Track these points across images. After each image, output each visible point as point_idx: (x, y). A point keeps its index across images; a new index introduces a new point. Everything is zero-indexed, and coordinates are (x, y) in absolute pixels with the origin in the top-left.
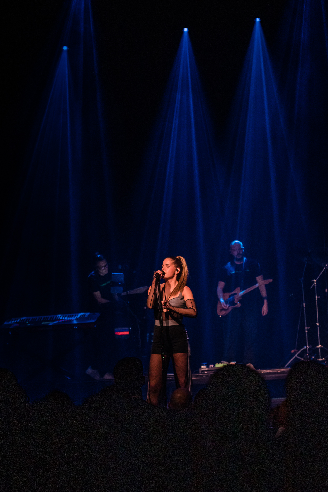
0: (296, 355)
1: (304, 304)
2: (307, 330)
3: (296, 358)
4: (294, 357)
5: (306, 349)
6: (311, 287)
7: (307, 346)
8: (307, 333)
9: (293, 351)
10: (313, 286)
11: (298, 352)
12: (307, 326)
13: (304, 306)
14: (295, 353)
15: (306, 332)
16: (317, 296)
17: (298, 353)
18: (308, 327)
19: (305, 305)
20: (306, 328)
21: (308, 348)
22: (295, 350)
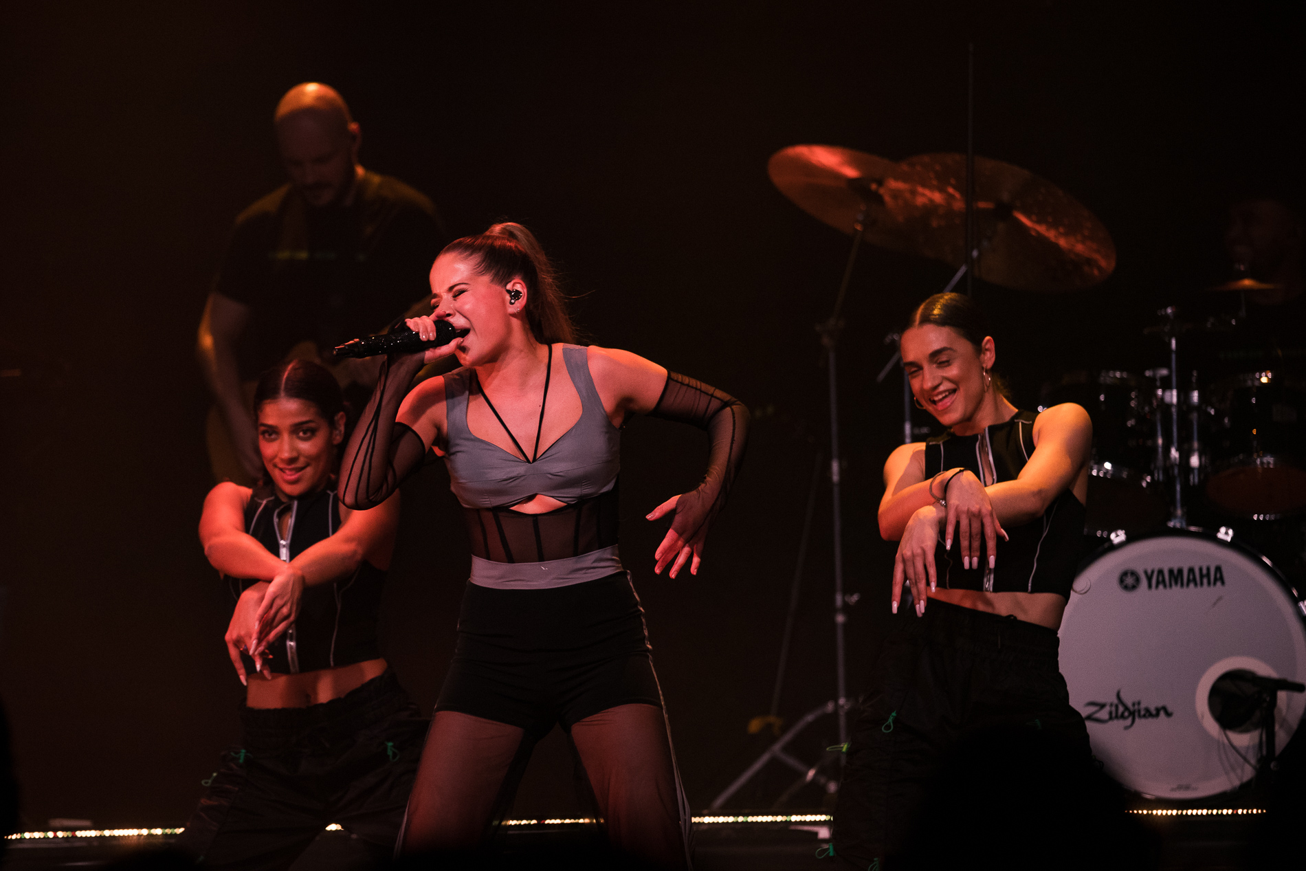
0: (777, 747)
1: (835, 466)
2: (846, 608)
3: (774, 763)
4: (765, 758)
5: (835, 713)
6: (882, 376)
7: (842, 701)
8: (846, 626)
9: (755, 725)
10: (888, 367)
11: (785, 730)
12: (847, 591)
13: (835, 478)
14: (768, 737)
15: (840, 619)
16: (912, 428)
17: (788, 737)
18: (852, 594)
19: (842, 471)
20: (839, 599)
21: (842, 713)
22: (772, 719)
